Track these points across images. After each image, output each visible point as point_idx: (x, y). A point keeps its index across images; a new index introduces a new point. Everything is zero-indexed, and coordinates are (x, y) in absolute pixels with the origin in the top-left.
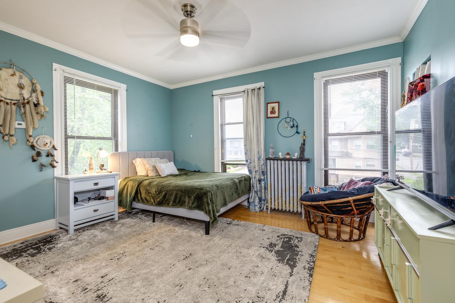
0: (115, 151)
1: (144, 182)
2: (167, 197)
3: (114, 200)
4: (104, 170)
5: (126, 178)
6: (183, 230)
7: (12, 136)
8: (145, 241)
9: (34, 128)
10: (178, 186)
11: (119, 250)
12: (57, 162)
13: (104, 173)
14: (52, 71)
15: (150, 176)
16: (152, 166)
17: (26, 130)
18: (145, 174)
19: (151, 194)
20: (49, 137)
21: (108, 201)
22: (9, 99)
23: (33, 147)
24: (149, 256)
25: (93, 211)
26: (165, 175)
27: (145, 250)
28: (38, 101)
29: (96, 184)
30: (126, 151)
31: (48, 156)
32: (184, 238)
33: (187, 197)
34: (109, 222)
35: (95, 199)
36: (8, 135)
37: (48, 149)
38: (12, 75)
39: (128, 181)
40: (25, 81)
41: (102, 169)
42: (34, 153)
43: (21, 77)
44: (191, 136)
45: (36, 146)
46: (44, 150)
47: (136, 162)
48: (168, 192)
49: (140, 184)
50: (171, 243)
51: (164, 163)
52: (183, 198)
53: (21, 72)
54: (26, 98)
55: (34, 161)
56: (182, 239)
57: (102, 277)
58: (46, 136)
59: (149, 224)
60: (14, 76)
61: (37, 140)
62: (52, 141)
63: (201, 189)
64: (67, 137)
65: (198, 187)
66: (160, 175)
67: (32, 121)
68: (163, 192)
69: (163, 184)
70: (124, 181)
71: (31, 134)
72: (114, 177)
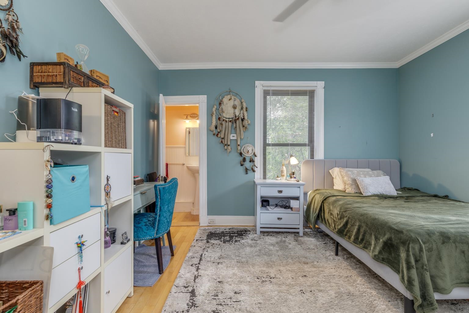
0: (311, 158)
1: (330, 198)
2: (349, 226)
3: (299, 212)
4: (293, 178)
5: (316, 190)
6: (368, 288)
7: (229, 145)
8: (305, 276)
9: (241, 138)
10: (364, 214)
11: (272, 272)
12: (257, 167)
13: (293, 181)
14: (255, 87)
15: (347, 192)
16: (352, 179)
17: (236, 140)
18: (343, 188)
19: (333, 217)
20: (251, 145)
21: (292, 212)
22: (228, 118)
23: (241, 154)
24: (292, 299)
25: (277, 218)
26: (370, 194)
27: (295, 287)
28: (244, 116)
29: (280, 192)
30: (323, 159)
31: (250, 161)
32: (357, 303)
33: (373, 237)
34: (293, 235)
35: (282, 207)
36: (227, 145)
37: (251, 155)
38: (230, 100)
39: (316, 195)
40: (237, 103)
41: (291, 177)
42: (241, 159)
43: (235, 100)
44: (432, 135)
45: (243, 153)
46: (248, 156)
47: (333, 172)
48: (350, 220)
49: (325, 200)
50: (332, 298)
51: (372, 177)
52: (367, 236)
53: (235, 96)
54: (237, 116)
55: (242, 165)
56: (353, 303)
57: (236, 293)
58: (249, 145)
59: (329, 255)
60: (231, 100)
61: (244, 149)
62: (254, 149)
63: (399, 232)
64: (265, 145)
65: (393, 226)
66: (361, 193)
67: (240, 133)
68: (345, 218)
69: (349, 206)
70: (313, 193)
71: (239, 143)
72: (300, 187)
